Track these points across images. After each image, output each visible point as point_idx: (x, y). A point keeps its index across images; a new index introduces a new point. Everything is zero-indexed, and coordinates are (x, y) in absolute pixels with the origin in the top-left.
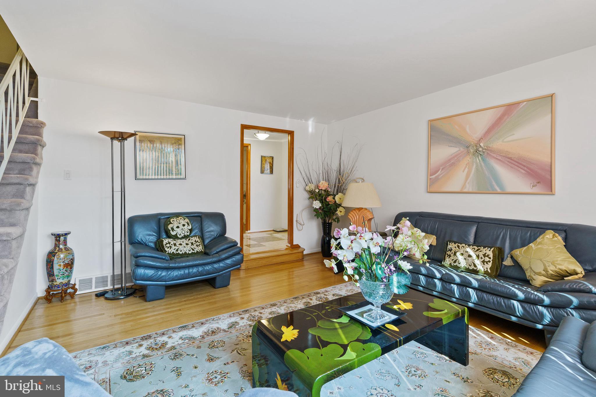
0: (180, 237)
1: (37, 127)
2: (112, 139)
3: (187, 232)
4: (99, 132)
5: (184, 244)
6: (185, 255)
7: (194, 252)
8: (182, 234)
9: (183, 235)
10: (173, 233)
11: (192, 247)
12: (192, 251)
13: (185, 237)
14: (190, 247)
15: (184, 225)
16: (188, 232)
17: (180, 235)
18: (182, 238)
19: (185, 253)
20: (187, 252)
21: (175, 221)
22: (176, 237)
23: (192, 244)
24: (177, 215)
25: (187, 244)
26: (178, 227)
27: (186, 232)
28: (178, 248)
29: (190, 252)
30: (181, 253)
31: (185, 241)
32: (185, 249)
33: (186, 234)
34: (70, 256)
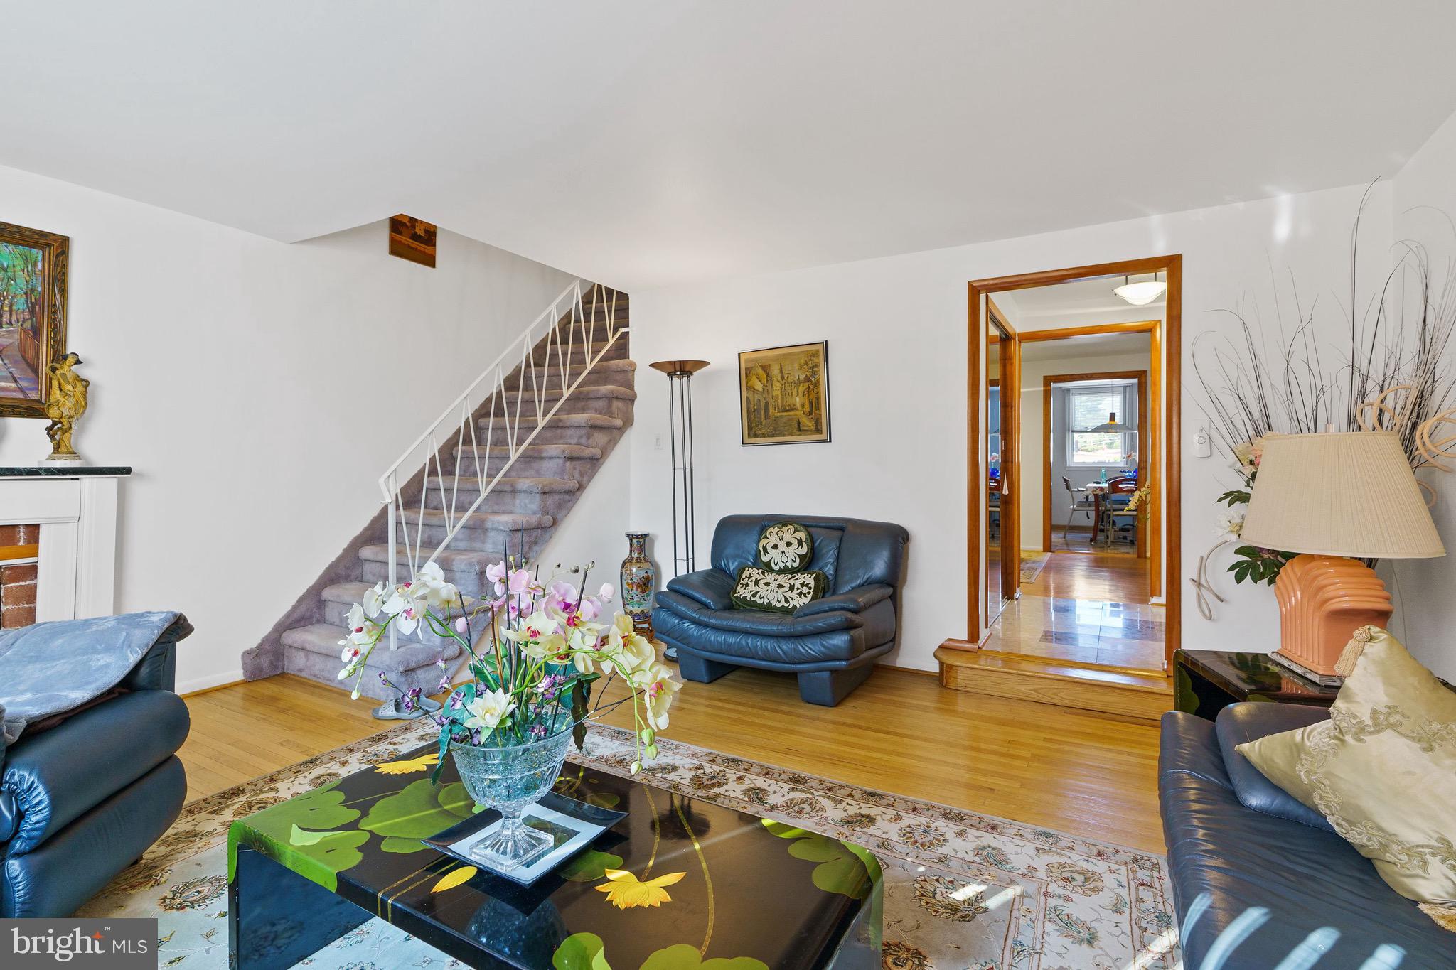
0: (776, 568)
1: (624, 371)
2: (671, 375)
3: (793, 560)
4: (652, 365)
5: (774, 586)
6: (768, 608)
7: (786, 605)
8: (780, 562)
9: (782, 566)
10: (765, 559)
11: (788, 595)
12: (783, 603)
13: (786, 571)
14: (785, 594)
15: (789, 544)
16: (795, 561)
17: (776, 565)
18: (780, 572)
19: (769, 604)
20: (773, 603)
21: (775, 533)
22: (768, 567)
23: (792, 588)
24: (783, 521)
25: (780, 586)
26: (775, 547)
27: (790, 560)
28: (760, 589)
29: (779, 605)
30: (760, 601)
31: (782, 579)
32: (771, 596)
33: (790, 564)
34: (641, 572)
